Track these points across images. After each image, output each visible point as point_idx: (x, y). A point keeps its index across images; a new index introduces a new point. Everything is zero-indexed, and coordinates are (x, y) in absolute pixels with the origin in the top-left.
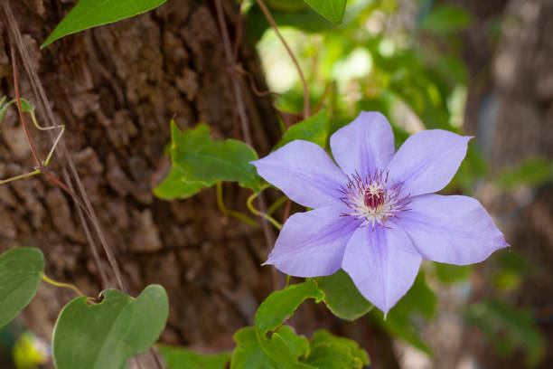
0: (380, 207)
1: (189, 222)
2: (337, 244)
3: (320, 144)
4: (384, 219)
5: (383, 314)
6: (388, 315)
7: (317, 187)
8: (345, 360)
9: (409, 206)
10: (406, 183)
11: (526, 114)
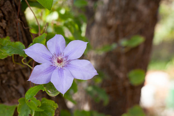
0: (62, 63)
1: (3, 66)
2: (49, 74)
3: (43, 44)
4: (63, 67)
5: (63, 95)
6: (64, 95)
7: (43, 57)
8: (51, 107)
9: (70, 63)
10: (69, 56)
11: (104, 30)
